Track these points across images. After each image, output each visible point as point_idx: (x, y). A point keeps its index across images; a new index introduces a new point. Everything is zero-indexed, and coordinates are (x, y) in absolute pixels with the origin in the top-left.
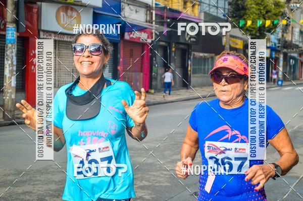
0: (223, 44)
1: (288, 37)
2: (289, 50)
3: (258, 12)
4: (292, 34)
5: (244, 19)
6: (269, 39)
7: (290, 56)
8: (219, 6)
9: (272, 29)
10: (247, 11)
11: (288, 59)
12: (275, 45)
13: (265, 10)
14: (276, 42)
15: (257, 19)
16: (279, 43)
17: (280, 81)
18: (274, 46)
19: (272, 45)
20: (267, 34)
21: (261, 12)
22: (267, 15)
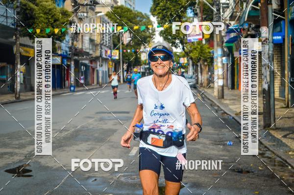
0: (15, 53)
1: (79, 45)
2: (80, 57)
3: (46, 21)
4: (82, 42)
5: (34, 28)
6: (60, 47)
7: (82, 63)
8: (8, 15)
9: (61, 37)
10: (36, 20)
11: (80, 65)
12: (66, 53)
13: (54, 19)
14: (67, 49)
15: (46, 27)
16: (70, 52)
17: (73, 86)
18: (65, 54)
19: (64, 53)
20: (58, 42)
21: (49, 21)
22: (55, 24)
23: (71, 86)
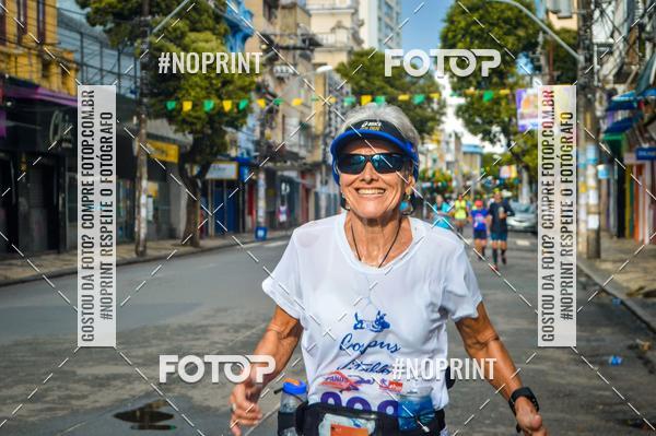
0: (135, 153)
1: (276, 137)
2: (279, 164)
3: (205, 84)
4: (284, 130)
5: (177, 99)
6: (235, 142)
7: (282, 176)
8: (122, 71)
9: (237, 119)
10: (182, 82)
11: (278, 182)
12: (248, 153)
13: (221, 80)
14: (251, 146)
15: (205, 98)
16: (256, 151)
17: (261, 229)
18: (245, 156)
19: (242, 154)
20: (229, 130)
21: (211, 84)
22: (224, 91)
23: (258, 228)
